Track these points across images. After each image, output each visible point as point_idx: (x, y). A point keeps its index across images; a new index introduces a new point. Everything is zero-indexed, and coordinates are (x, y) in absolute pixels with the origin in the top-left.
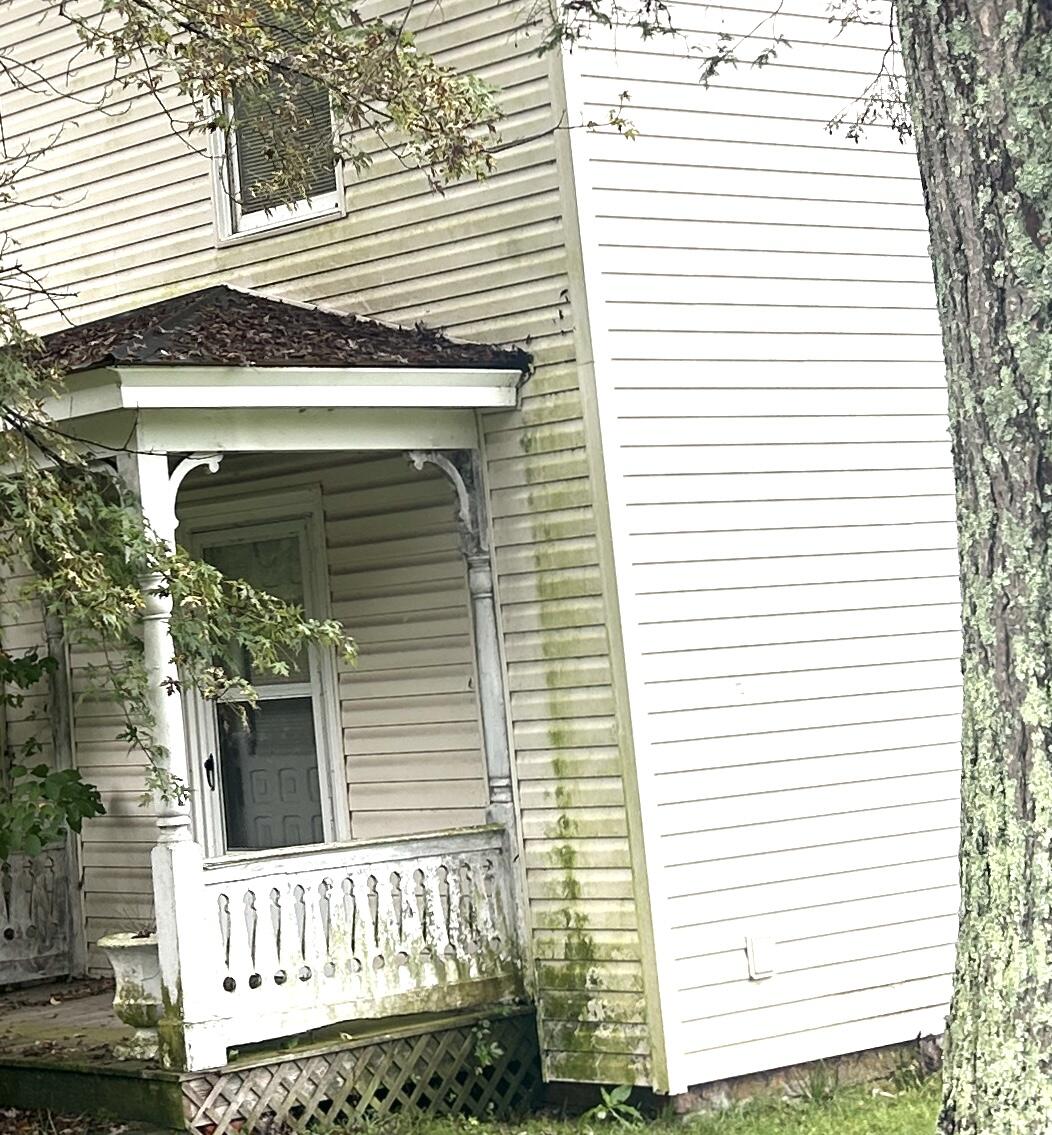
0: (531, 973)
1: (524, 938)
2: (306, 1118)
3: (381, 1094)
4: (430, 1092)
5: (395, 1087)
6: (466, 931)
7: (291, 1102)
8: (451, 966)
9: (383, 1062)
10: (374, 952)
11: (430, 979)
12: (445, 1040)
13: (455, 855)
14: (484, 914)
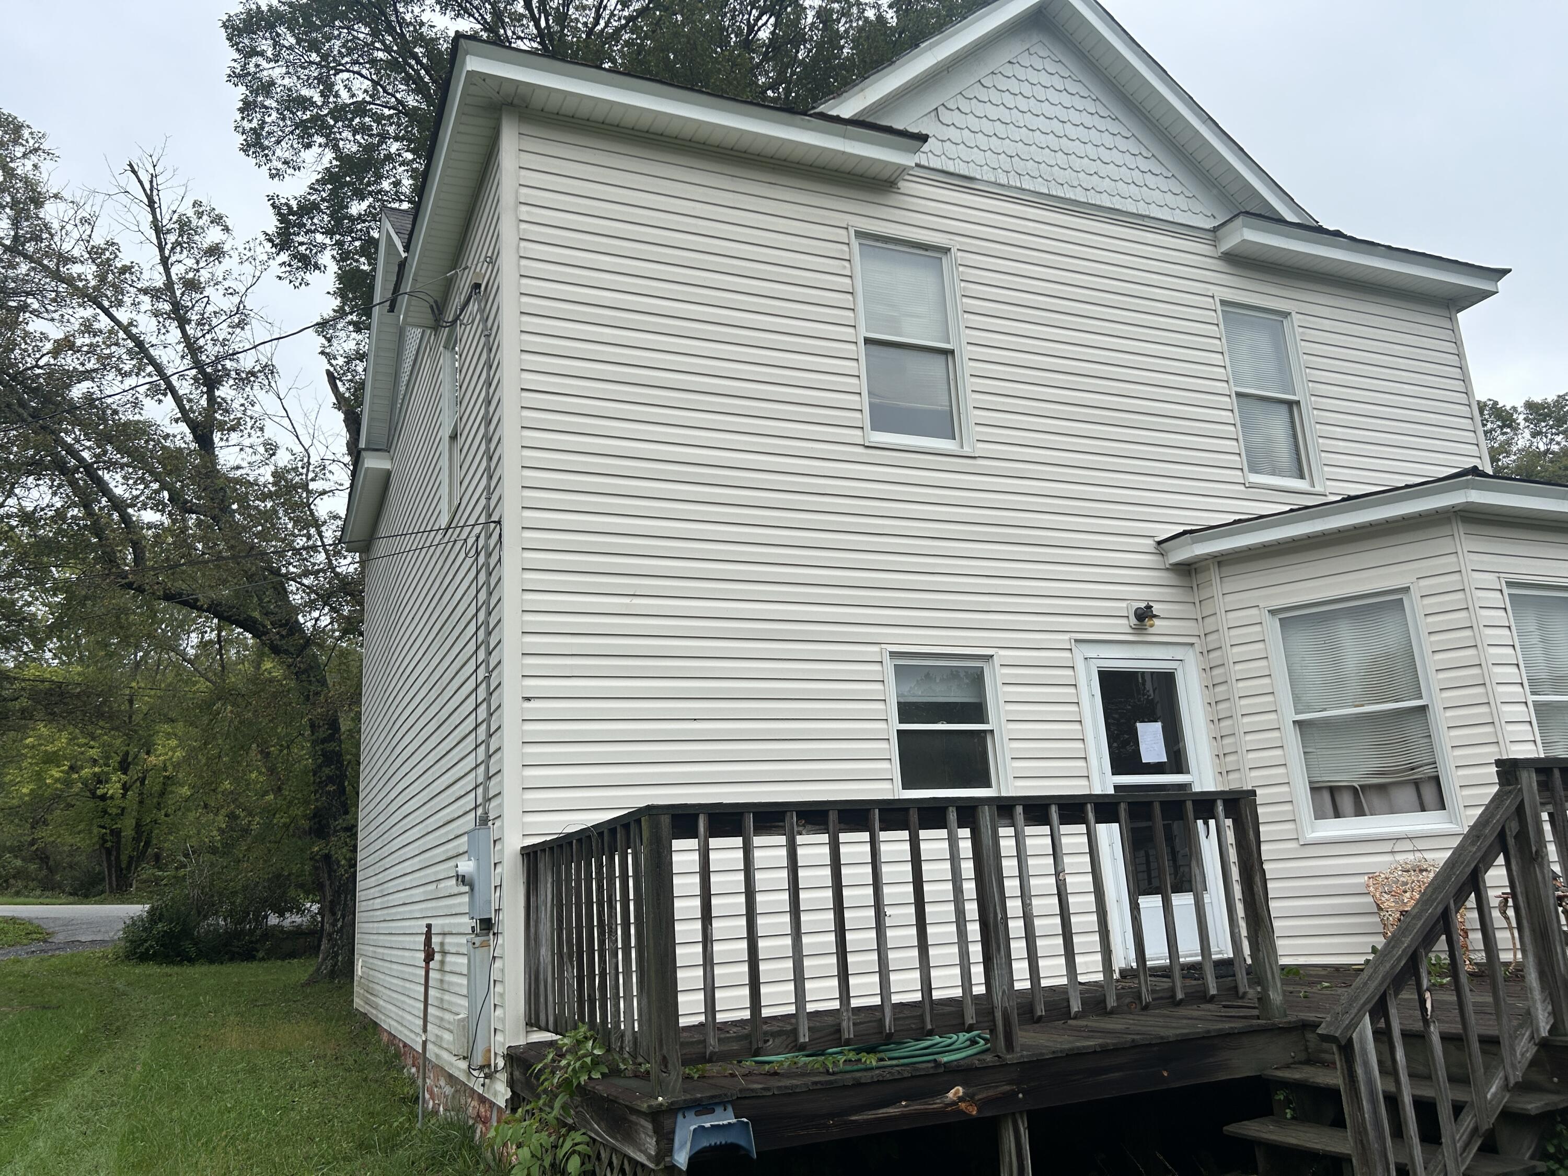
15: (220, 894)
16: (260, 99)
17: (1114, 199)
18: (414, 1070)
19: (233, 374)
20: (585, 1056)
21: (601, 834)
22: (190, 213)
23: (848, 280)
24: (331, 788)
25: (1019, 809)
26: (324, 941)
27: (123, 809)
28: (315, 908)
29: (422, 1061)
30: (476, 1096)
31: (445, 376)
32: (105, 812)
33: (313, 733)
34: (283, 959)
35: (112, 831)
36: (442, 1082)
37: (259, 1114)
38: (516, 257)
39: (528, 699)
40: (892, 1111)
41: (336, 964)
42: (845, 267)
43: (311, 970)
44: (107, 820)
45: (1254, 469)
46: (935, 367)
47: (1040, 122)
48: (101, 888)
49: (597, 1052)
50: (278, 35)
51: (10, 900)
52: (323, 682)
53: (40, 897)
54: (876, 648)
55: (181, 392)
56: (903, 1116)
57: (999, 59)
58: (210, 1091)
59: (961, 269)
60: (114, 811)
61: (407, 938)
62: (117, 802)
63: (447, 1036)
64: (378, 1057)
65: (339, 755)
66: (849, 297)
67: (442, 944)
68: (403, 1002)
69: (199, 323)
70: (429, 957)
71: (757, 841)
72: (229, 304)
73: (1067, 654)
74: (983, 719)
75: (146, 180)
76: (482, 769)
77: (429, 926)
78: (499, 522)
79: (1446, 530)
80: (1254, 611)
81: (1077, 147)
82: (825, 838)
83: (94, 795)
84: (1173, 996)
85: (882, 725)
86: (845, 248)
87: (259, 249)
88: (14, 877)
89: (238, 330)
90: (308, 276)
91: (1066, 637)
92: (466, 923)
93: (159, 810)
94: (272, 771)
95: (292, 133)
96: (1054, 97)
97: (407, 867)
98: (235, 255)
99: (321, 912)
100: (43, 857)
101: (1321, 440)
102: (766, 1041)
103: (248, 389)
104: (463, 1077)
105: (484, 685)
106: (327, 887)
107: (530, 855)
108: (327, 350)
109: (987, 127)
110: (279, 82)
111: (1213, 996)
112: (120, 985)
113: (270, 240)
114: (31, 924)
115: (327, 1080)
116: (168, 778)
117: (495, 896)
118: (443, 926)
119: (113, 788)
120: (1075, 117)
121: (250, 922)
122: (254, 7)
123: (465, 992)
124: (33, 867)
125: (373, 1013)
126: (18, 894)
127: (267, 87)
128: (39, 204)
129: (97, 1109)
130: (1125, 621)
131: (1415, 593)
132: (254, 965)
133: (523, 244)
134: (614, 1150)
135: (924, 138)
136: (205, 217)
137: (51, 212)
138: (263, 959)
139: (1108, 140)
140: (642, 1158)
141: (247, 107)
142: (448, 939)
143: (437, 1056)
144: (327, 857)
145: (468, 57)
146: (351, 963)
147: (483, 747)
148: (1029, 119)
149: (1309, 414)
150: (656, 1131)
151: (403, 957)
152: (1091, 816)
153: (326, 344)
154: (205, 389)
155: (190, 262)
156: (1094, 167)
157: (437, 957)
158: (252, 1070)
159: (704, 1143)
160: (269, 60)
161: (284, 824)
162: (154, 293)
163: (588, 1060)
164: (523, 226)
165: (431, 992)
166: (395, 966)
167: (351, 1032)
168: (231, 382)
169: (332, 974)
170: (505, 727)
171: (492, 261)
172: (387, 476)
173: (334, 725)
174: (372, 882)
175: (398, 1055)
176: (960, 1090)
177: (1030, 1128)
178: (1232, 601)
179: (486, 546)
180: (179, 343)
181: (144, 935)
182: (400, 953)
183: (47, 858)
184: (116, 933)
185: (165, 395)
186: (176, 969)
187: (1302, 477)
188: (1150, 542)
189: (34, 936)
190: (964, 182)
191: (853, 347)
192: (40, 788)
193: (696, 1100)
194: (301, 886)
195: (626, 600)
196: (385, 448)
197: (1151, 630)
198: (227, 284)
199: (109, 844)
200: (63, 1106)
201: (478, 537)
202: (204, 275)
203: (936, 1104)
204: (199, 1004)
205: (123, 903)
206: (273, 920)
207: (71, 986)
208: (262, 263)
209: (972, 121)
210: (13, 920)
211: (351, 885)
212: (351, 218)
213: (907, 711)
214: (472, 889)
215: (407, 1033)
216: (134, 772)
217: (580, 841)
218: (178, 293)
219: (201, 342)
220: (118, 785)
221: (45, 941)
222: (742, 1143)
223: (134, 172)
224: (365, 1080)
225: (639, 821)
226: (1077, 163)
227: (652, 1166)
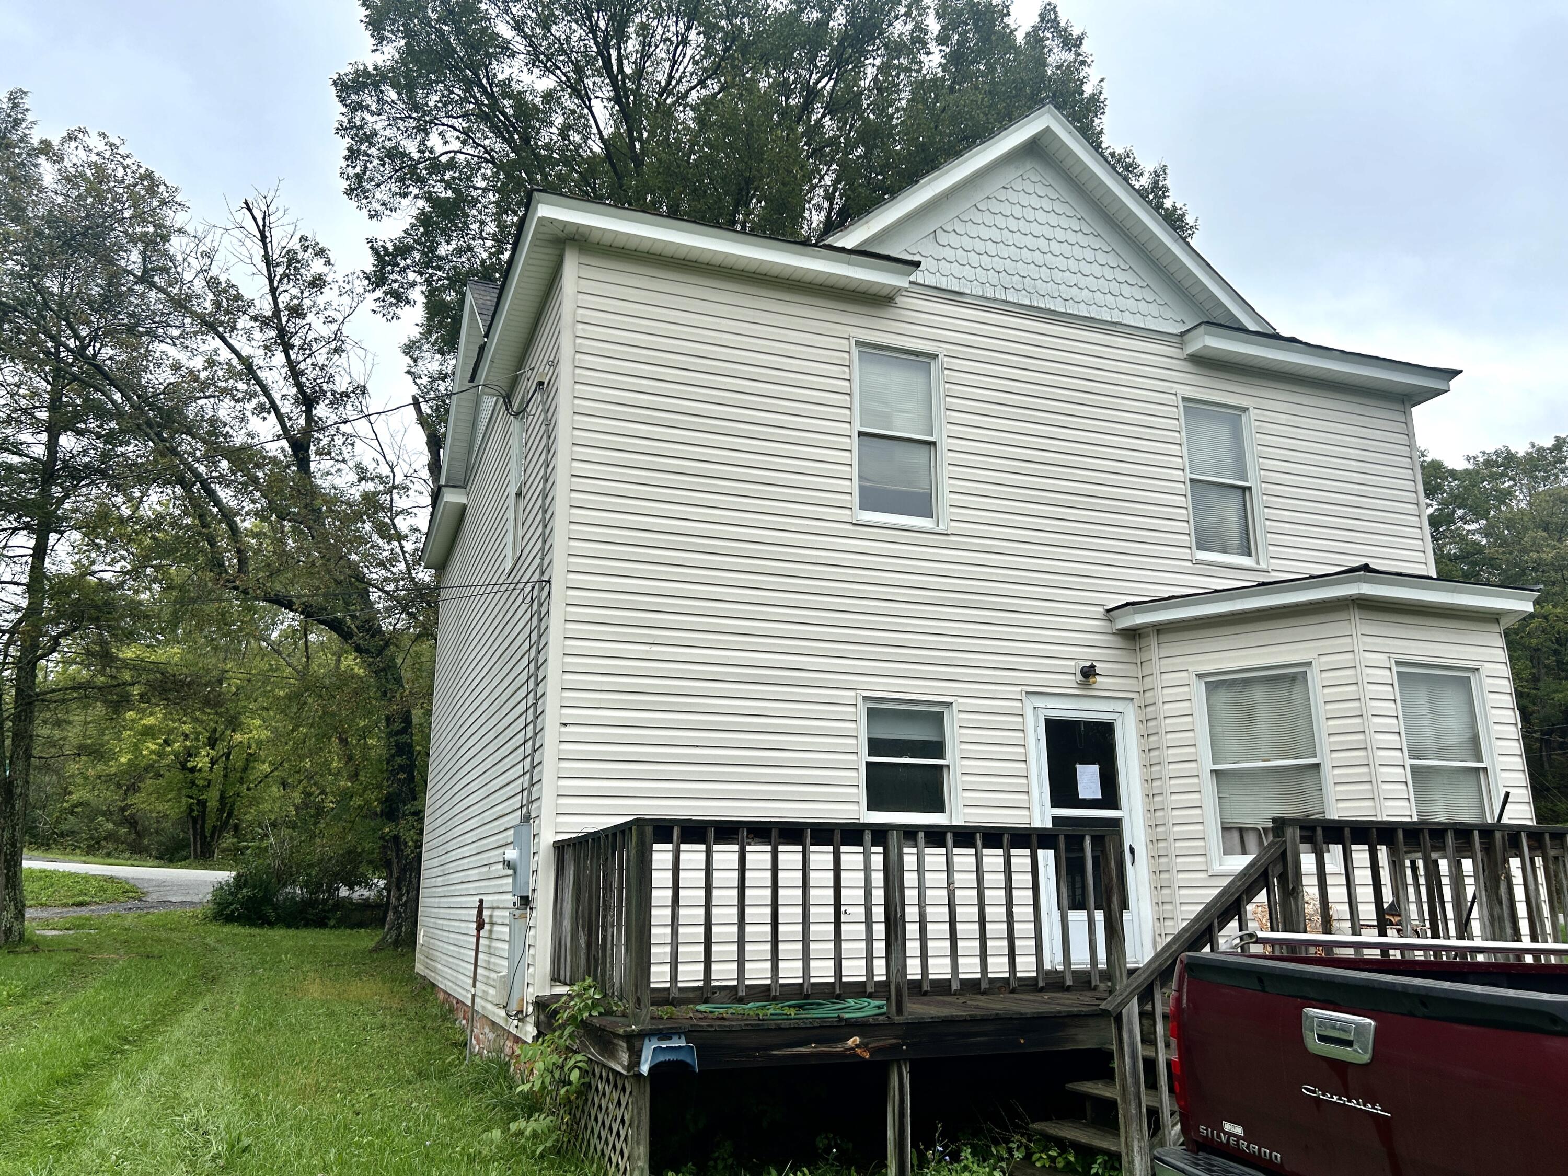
15: (298, 865)
16: (363, 148)
17: (1091, 308)
18: (464, 1022)
19: (329, 394)
20: (588, 999)
21: (607, 836)
22: (297, 247)
23: (847, 384)
24: (402, 776)
25: (921, 835)
26: (390, 913)
27: (209, 781)
28: (382, 883)
29: (471, 1013)
30: (511, 1038)
31: (514, 442)
32: (193, 783)
33: (388, 726)
34: (352, 929)
35: (199, 801)
36: (487, 1030)
37: (338, 1047)
38: (571, 367)
39: (565, 725)
40: (803, 1050)
41: (400, 934)
42: (844, 372)
43: (377, 939)
44: (194, 791)
45: (1201, 547)
46: (918, 456)
47: (1029, 241)
48: (184, 853)
49: (597, 996)
50: (382, 92)
51: (102, 860)
52: (399, 681)
53: (129, 859)
54: (852, 693)
55: (283, 411)
56: (811, 1055)
57: (993, 186)
58: (298, 1028)
59: (946, 372)
60: (201, 783)
61: (464, 911)
62: (204, 774)
63: (492, 991)
64: (435, 1011)
65: (410, 746)
66: (847, 397)
67: (491, 916)
68: (458, 965)
69: (301, 348)
70: (480, 926)
71: (716, 847)
72: (326, 331)
73: (1019, 704)
74: (942, 757)
75: (259, 216)
76: (527, 776)
77: (481, 901)
78: (549, 582)
79: (1343, 615)
80: (1184, 674)
81: (1061, 262)
82: (768, 848)
83: (184, 767)
84: (1037, 984)
85: (854, 757)
86: (846, 355)
87: (357, 282)
88: (105, 839)
89: (337, 356)
90: (399, 311)
91: (1019, 689)
92: (509, 899)
93: (242, 784)
94: (350, 758)
95: (390, 178)
96: (1041, 216)
97: (466, 851)
98: (335, 286)
99: (387, 887)
100: (132, 823)
101: (1268, 523)
102: (714, 993)
103: (341, 408)
104: (502, 1023)
105: (532, 709)
106: (395, 866)
107: (560, 848)
108: (413, 370)
109: (979, 246)
110: (381, 132)
111: (1069, 987)
112: (210, 941)
113: (368, 278)
114: (127, 883)
115: (393, 1025)
116: (250, 754)
117: (532, 879)
118: (492, 901)
119: (202, 761)
120: (1060, 234)
121: (323, 893)
122: (361, 68)
123: (506, 955)
124: (123, 831)
125: (431, 976)
126: (108, 855)
127: (369, 138)
128: (165, 239)
129: (206, 1036)
130: (1072, 677)
131: (1316, 667)
132: (326, 931)
133: (578, 356)
134: (604, 1066)
135: (917, 264)
136: (310, 250)
137: (176, 245)
138: (333, 927)
139: (1089, 255)
140: (619, 1068)
141: (353, 154)
142: (497, 913)
143: (483, 1008)
144: (396, 838)
145: (540, 206)
146: (413, 935)
147: (529, 759)
148: (1018, 239)
149: (1258, 499)
150: (628, 1049)
151: (459, 927)
152: (979, 843)
153: (413, 364)
154: (304, 408)
155: (295, 291)
156: (1073, 279)
157: (487, 927)
158: (331, 1014)
159: (661, 1058)
160: (372, 114)
161: (359, 806)
162: (264, 322)
163: (590, 1002)
164: (579, 341)
165: (481, 956)
166: (452, 935)
167: (413, 991)
168: (327, 402)
169: (396, 943)
170: (546, 746)
171: (554, 364)
172: (463, 508)
173: (407, 719)
174: (436, 862)
175: (451, 1011)
176: (857, 1040)
177: (912, 1073)
178: (1166, 664)
179: (539, 597)
180: (283, 367)
181: (231, 898)
182: (457, 924)
183: (136, 822)
184: (205, 895)
185: (269, 413)
186: (258, 931)
187: (1250, 555)
188: (1101, 609)
189: (130, 895)
190: (955, 296)
191: (848, 440)
192: (136, 758)
193: (659, 1029)
194: (370, 862)
195: (647, 647)
196: (462, 485)
197: (1094, 686)
198: (327, 313)
199: (195, 814)
200: (178, 1033)
201: (533, 588)
202: (307, 303)
203: (839, 1048)
204: (281, 961)
205: (206, 869)
206: (344, 892)
207: (168, 940)
208: (359, 295)
209: (967, 243)
210: (111, 879)
211: (415, 864)
212: (440, 258)
213: (875, 746)
214: (515, 872)
215: (460, 991)
216: (222, 747)
217: (593, 840)
218: (284, 319)
219: (302, 366)
220: (207, 759)
221: (140, 900)
222: (689, 1061)
223: (249, 209)
224: (424, 1028)
225: (631, 829)
226: (1058, 276)
227: (625, 1073)
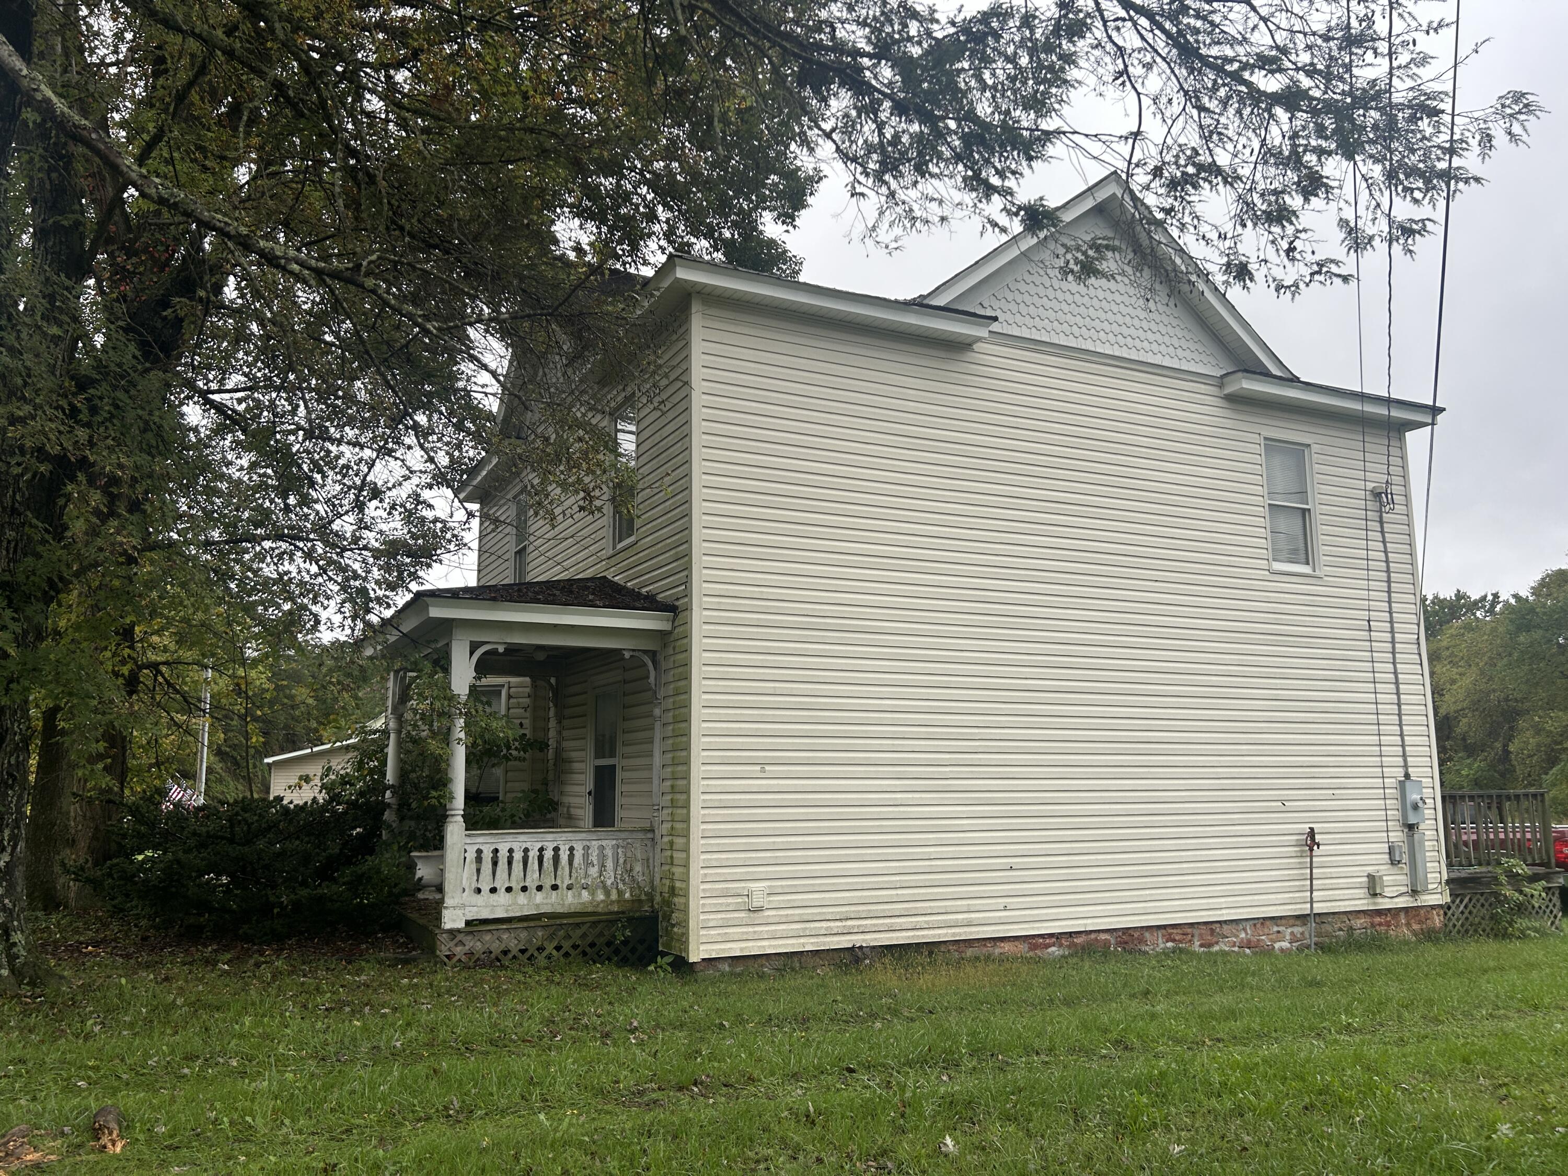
0: (658, 899)
1: (657, 882)
2: (510, 956)
3: (558, 948)
4: (588, 950)
5: (566, 946)
6: (626, 876)
7: (503, 947)
8: (614, 892)
9: (562, 933)
10: (567, 882)
11: (601, 896)
12: (600, 926)
13: (624, 839)
14: (638, 868)
70: (1312, 848)
